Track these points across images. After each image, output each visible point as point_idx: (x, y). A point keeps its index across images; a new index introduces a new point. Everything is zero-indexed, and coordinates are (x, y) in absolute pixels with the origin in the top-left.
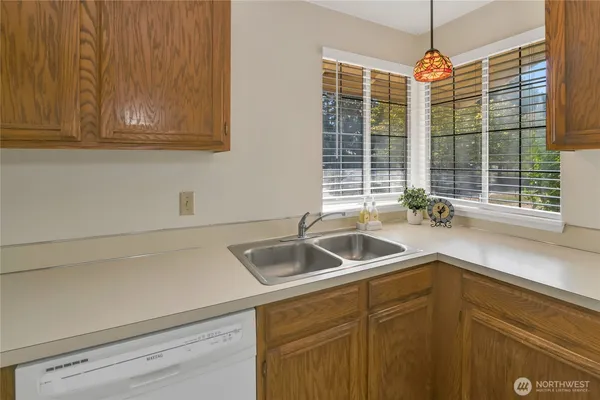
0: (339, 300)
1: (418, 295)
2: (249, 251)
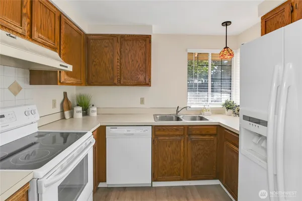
0: (177, 130)
1: (211, 135)
2: (158, 116)
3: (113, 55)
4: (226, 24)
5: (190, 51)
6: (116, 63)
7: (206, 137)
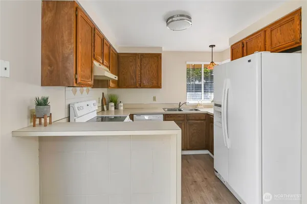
0: (179, 117)
2: (166, 109)
3: (136, 68)
4: (212, 46)
5: (188, 63)
6: (138, 73)
7: (199, 121)
